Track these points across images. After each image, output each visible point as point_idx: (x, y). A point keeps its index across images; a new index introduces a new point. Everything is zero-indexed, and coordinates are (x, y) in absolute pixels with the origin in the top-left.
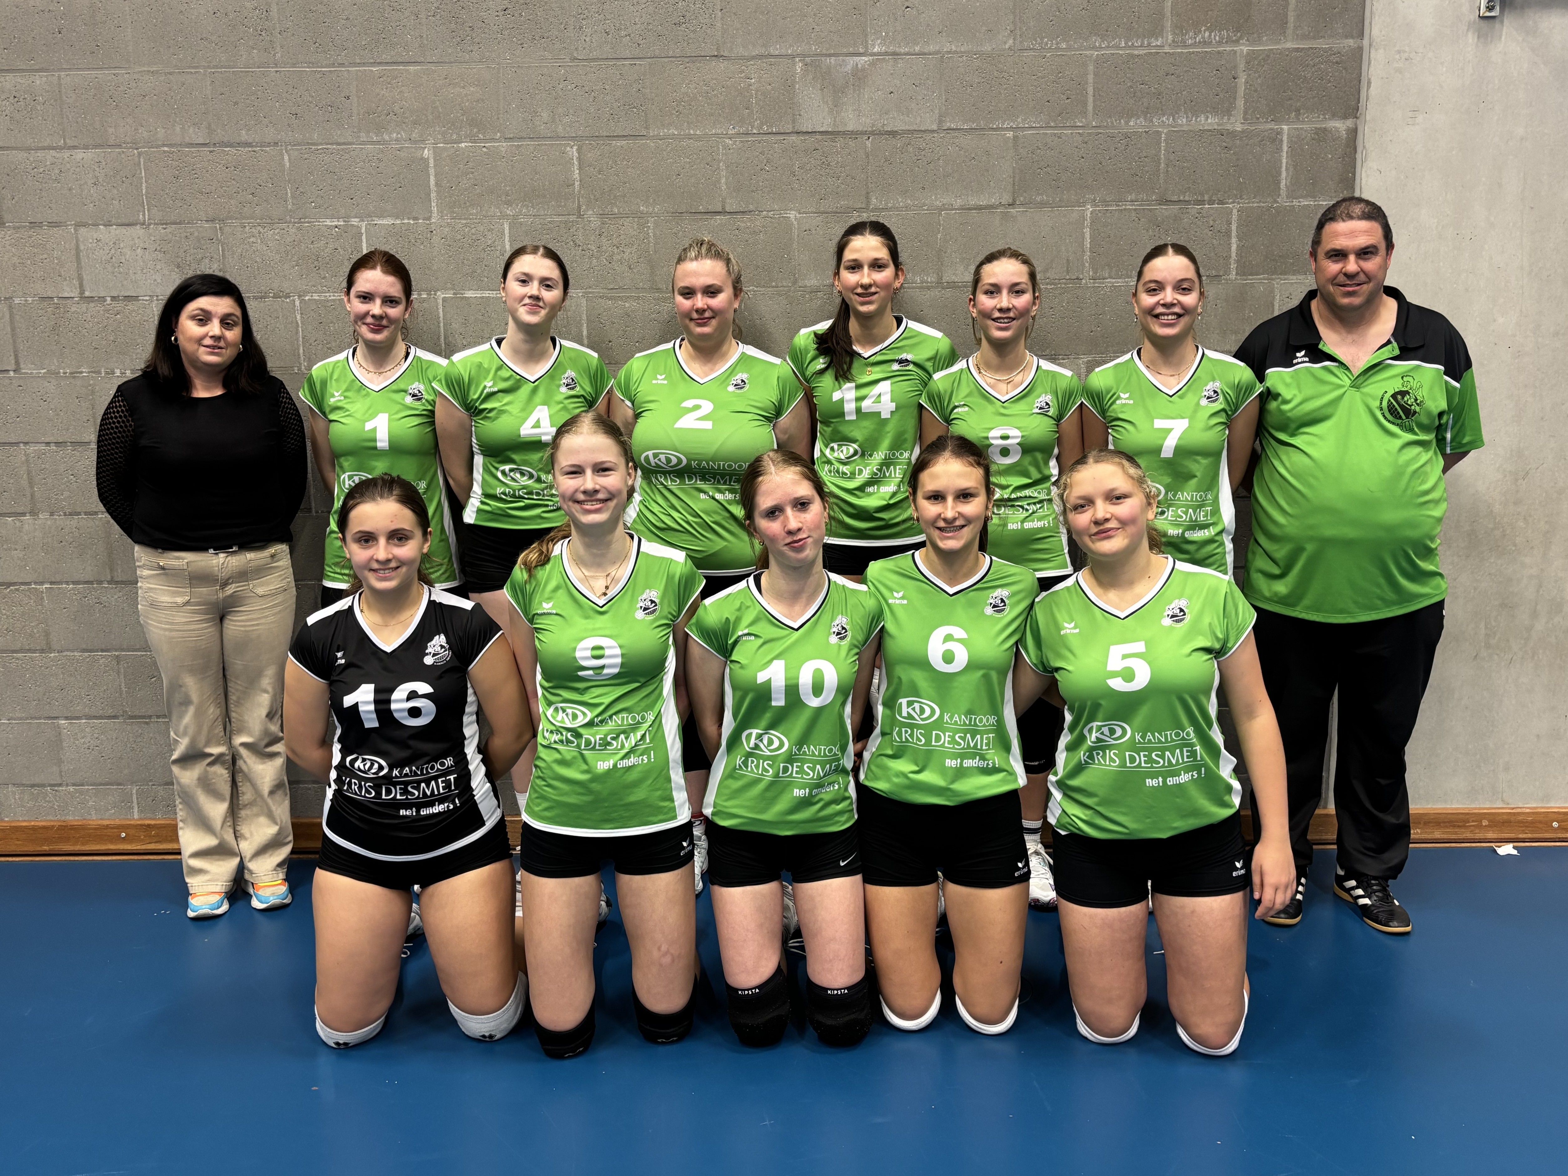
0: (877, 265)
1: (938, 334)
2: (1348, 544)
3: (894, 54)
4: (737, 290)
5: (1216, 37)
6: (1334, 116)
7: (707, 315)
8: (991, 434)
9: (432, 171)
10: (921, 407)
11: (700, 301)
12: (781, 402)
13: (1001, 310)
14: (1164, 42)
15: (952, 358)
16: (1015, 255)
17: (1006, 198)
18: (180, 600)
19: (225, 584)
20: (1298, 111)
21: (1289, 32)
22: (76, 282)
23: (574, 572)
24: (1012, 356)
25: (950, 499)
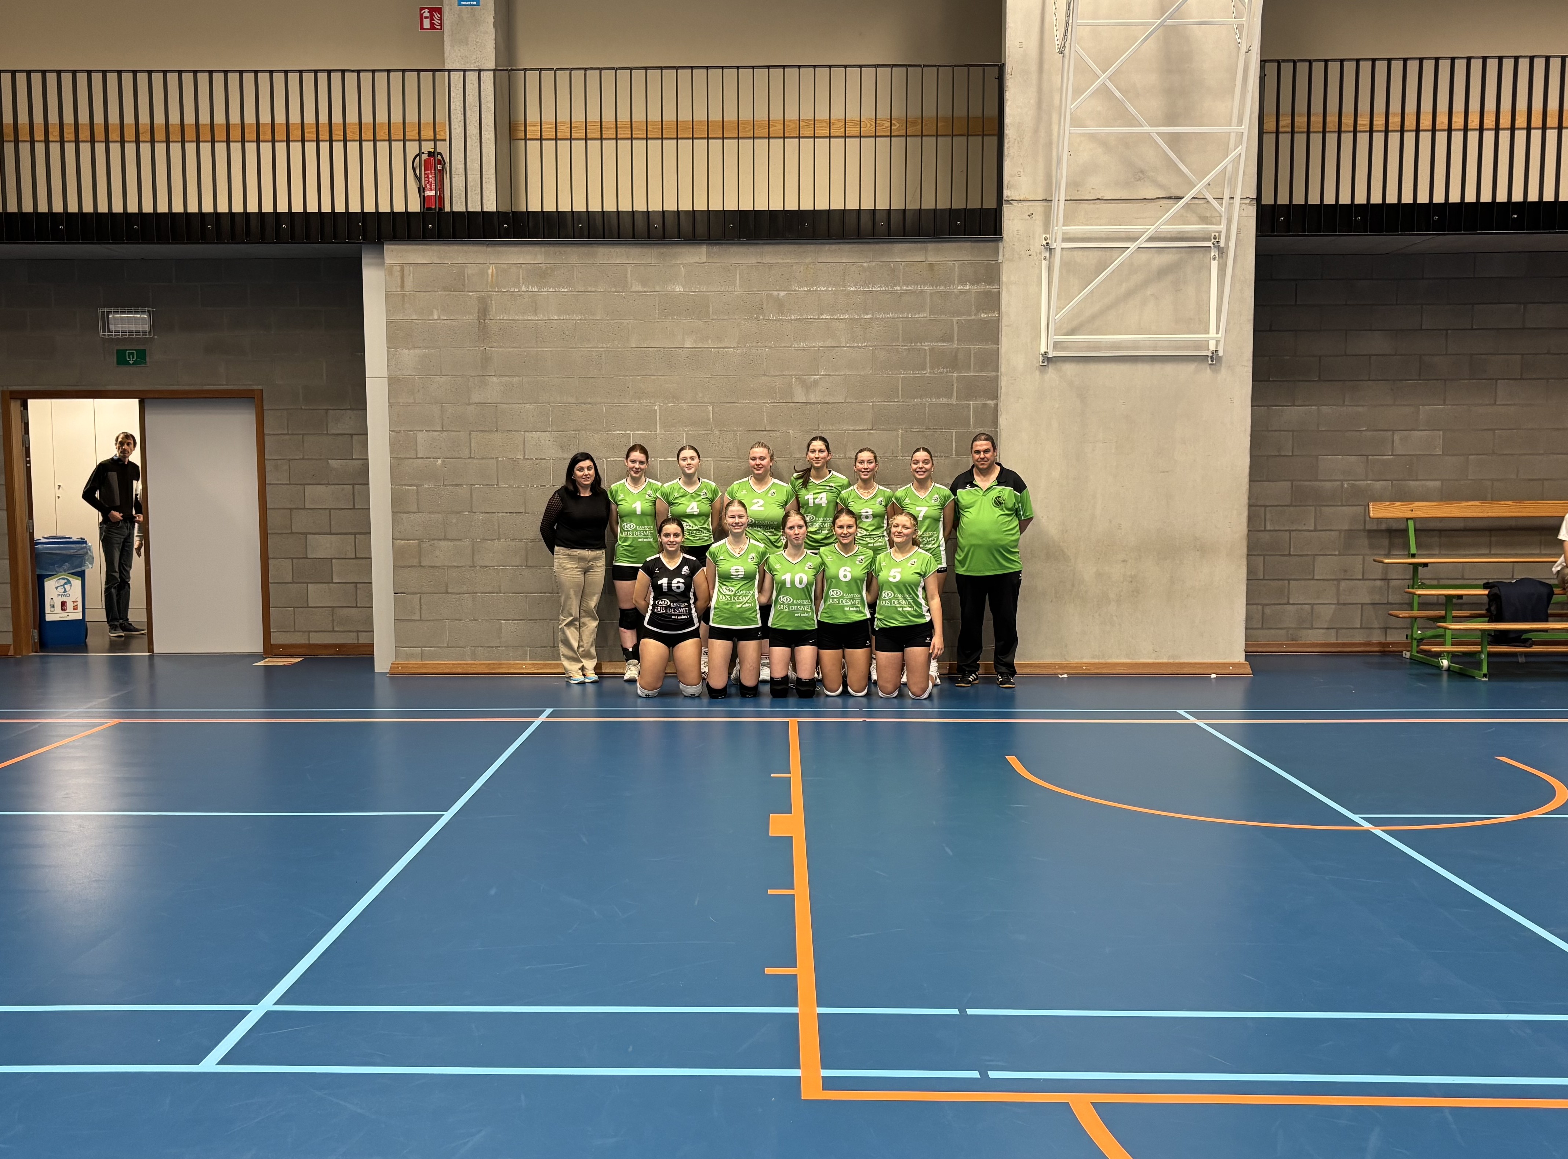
0: (821, 451)
1: (844, 477)
2: (980, 546)
3: (829, 375)
4: (772, 459)
5: (945, 370)
6: (989, 399)
7: (760, 466)
8: (861, 511)
9: (658, 414)
10: (837, 503)
11: (758, 462)
12: (787, 500)
13: (864, 469)
14: (927, 372)
15: (849, 485)
16: (869, 450)
17: (870, 427)
18: (574, 566)
19: (589, 562)
20: (976, 397)
21: (972, 370)
22: (523, 453)
23: (729, 547)
24: (869, 485)
25: (845, 528)
